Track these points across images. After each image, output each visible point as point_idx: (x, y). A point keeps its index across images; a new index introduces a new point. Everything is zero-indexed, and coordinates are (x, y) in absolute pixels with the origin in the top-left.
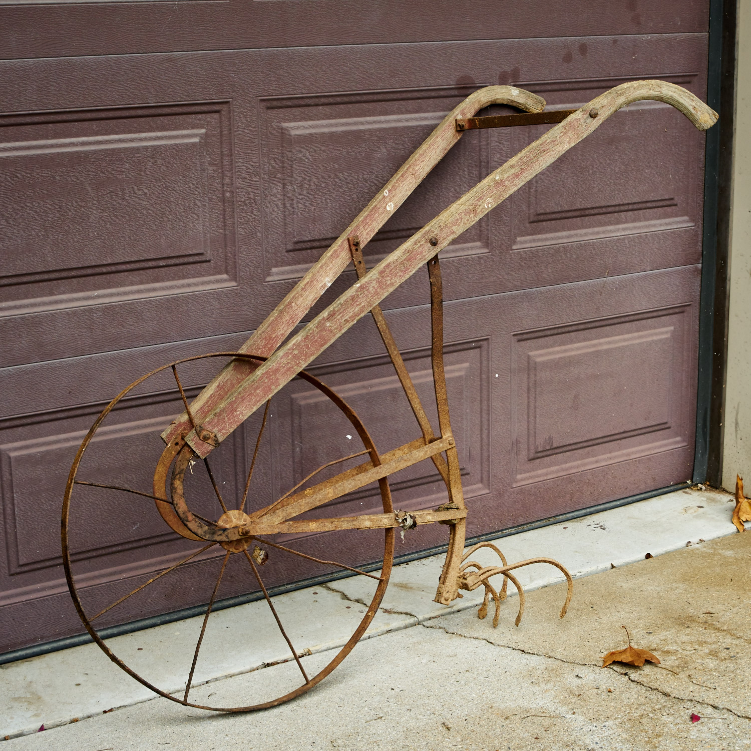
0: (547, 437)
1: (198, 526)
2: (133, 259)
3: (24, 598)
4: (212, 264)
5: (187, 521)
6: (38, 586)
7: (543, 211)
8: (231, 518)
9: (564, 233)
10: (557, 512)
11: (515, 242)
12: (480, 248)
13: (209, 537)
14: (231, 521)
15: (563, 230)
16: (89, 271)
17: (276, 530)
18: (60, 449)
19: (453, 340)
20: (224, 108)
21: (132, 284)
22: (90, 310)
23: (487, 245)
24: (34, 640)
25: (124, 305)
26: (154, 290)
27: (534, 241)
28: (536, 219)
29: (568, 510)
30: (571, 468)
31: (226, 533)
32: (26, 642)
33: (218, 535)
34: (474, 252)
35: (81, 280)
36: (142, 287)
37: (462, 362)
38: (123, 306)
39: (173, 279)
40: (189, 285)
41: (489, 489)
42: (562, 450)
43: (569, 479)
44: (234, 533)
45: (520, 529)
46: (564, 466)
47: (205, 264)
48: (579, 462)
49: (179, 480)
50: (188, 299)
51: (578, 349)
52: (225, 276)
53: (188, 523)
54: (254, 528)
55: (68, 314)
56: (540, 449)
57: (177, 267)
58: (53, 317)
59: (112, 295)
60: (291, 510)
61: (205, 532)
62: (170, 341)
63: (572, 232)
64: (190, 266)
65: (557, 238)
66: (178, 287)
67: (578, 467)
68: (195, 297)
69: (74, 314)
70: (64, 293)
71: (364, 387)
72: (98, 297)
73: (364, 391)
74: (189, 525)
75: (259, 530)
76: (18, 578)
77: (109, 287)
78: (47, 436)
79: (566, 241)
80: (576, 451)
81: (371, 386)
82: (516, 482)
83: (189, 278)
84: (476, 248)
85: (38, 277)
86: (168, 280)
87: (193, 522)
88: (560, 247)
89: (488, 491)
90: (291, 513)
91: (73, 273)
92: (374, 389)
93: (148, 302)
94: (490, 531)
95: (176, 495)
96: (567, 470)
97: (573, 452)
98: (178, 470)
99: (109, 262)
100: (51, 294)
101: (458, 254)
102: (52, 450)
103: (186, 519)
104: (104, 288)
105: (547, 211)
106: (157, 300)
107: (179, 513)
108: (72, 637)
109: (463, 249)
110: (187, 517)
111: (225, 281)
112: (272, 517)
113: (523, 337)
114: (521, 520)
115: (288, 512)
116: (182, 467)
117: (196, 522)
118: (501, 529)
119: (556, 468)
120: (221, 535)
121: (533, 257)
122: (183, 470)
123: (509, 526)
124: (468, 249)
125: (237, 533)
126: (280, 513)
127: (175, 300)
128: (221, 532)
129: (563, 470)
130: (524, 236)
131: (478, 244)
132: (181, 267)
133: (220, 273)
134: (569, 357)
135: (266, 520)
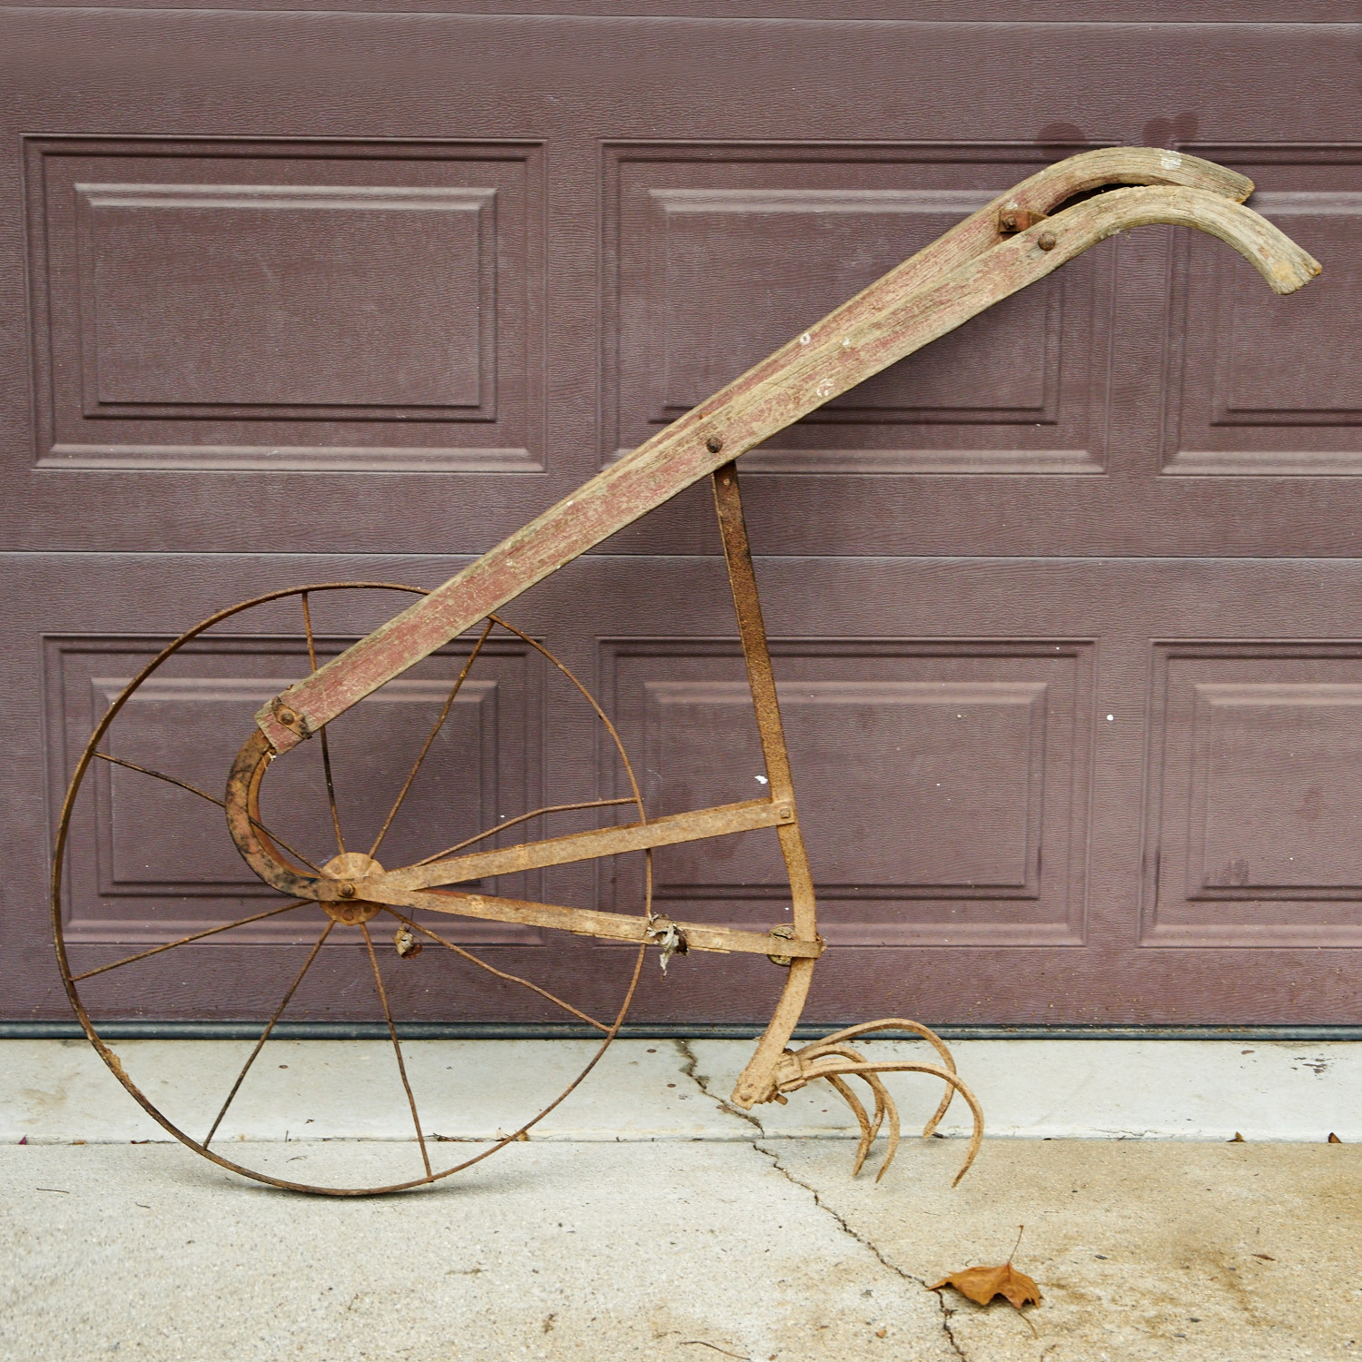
0: (1233, 862)
1: (266, 864)
2: (344, 402)
3: (118, 938)
4: (497, 428)
5: (247, 852)
6: (147, 924)
7: (1242, 405)
8: (348, 864)
9: (1301, 455)
10: (1252, 1018)
11: (1168, 459)
12: (1084, 462)
13: (282, 887)
14: (346, 871)
15: (1298, 447)
16: (266, 412)
17: (405, 900)
18: (195, 702)
19: (1006, 632)
20: (533, 154)
21: (344, 443)
22: (262, 479)
23: (1098, 457)
24: (132, 1012)
25: (324, 477)
26: (383, 458)
27: (1220, 462)
28: (1226, 420)
29: (1282, 1020)
30: (1294, 936)
31: (314, 886)
32: (117, 1013)
33: (300, 887)
34: (1067, 469)
35: (252, 425)
36: (361, 451)
37: (1031, 679)
38: (322, 479)
39: (423, 444)
40: (449, 459)
41: (1082, 938)
42: (1274, 894)
43: (1289, 958)
44: (330, 890)
45: (1153, 1032)
46: (1278, 928)
47: (484, 426)
48: (1320, 928)
49: (241, 782)
50: (444, 482)
51: (1324, 694)
52: (522, 452)
53: (248, 856)
54: (365, 888)
55: (220, 479)
56: (1212, 883)
57: (431, 425)
58: (193, 482)
59: (303, 458)
60: (441, 873)
61: (277, 877)
62: (406, 550)
63: (1322, 455)
64: (455, 426)
65: (1280, 463)
66: (429, 460)
67: (1316, 936)
68: (458, 481)
69: (231, 480)
70: (219, 443)
71: (801, 692)
72: (278, 457)
73: (801, 700)
74: (250, 859)
75: (374, 894)
76: (113, 902)
77: (301, 444)
78: (176, 676)
79: (1300, 470)
80: (1311, 904)
81: (817, 693)
82: (1152, 937)
83: (452, 446)
84: (1075, 461)
85: (172, 411)
86: (412, 445)
87: (258, 856)
88: (1284, 482)
89: (1079, 942)
90: (440, 877)
91: (236, 412)
92: (821, 700)
93: (368, 478)
94: (1078, 1022)
95: (232, 806)
96: (1284, 937)
97: (1304, 904)
98: (241, 765)
99: (300, 401)
100: (197, 442)
101: (1029, 469)
102: (180, 702)
103: (245, 847)
104: (292, 444)
105: (1254, 405)
106: (385, 477)
107: (235, 836)
108: (200, 1023)
109: (1042, 461)
110: (248, 845)
111: (521, 459)
112: (403, 876)
113: (1180, 651)
114: (1158, 1016)
115: (436, 874)
116: (248, 762)
117: (263, 856)
118: (1107, 1022)
119: (1257, 928)
120: (304, 887)
121: (1213, 495)
122: (250, 766)
123: (1127, 1022)
124: (1054, 461)
125: (334, 889)
126: (420, 873)
127: (421, 481)
128: (306, 883)
129: (1274, 936)
130: (1196, 449)
131: (1082, 454)
132: (438, 426)
133: (514, 445)
134: (1300, 708)
135: (391, 879)
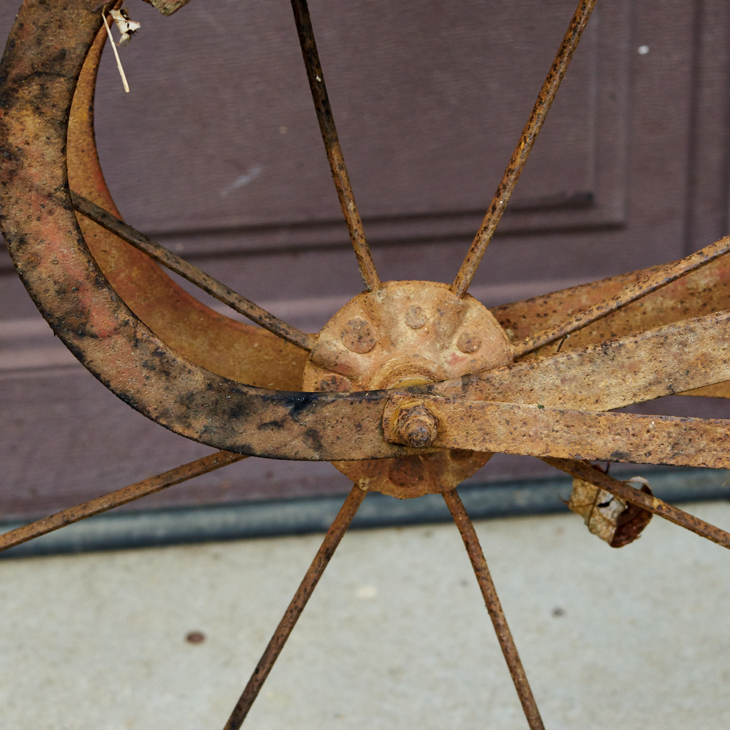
1: (145, 365)
5: (82, 334)
8: (393, 321)
13: (206, 430)
14: (390, 343)
31: (308, 419)
33: (262, 426)
44: (359, 426)
49: (38, 111)
53: (87, 345)
54: (469, 414)
60: (707, 348)
61: (187, 400)
74: (94, 352)
87: (120, 341)
90: (706, 361)
95: (15, 192)
98: (29, 57)
103: (73, 320)
107: (36, 286)
110: (83, 313)
112: (588, 368)
115: (692, 353)
116: (54, 42)
117: (136, 343)
120: (277, 425)
122: (62, 55)
125: (371, 424)
126: (643, 354)
128: (282, 411)
135: (552, 379)
